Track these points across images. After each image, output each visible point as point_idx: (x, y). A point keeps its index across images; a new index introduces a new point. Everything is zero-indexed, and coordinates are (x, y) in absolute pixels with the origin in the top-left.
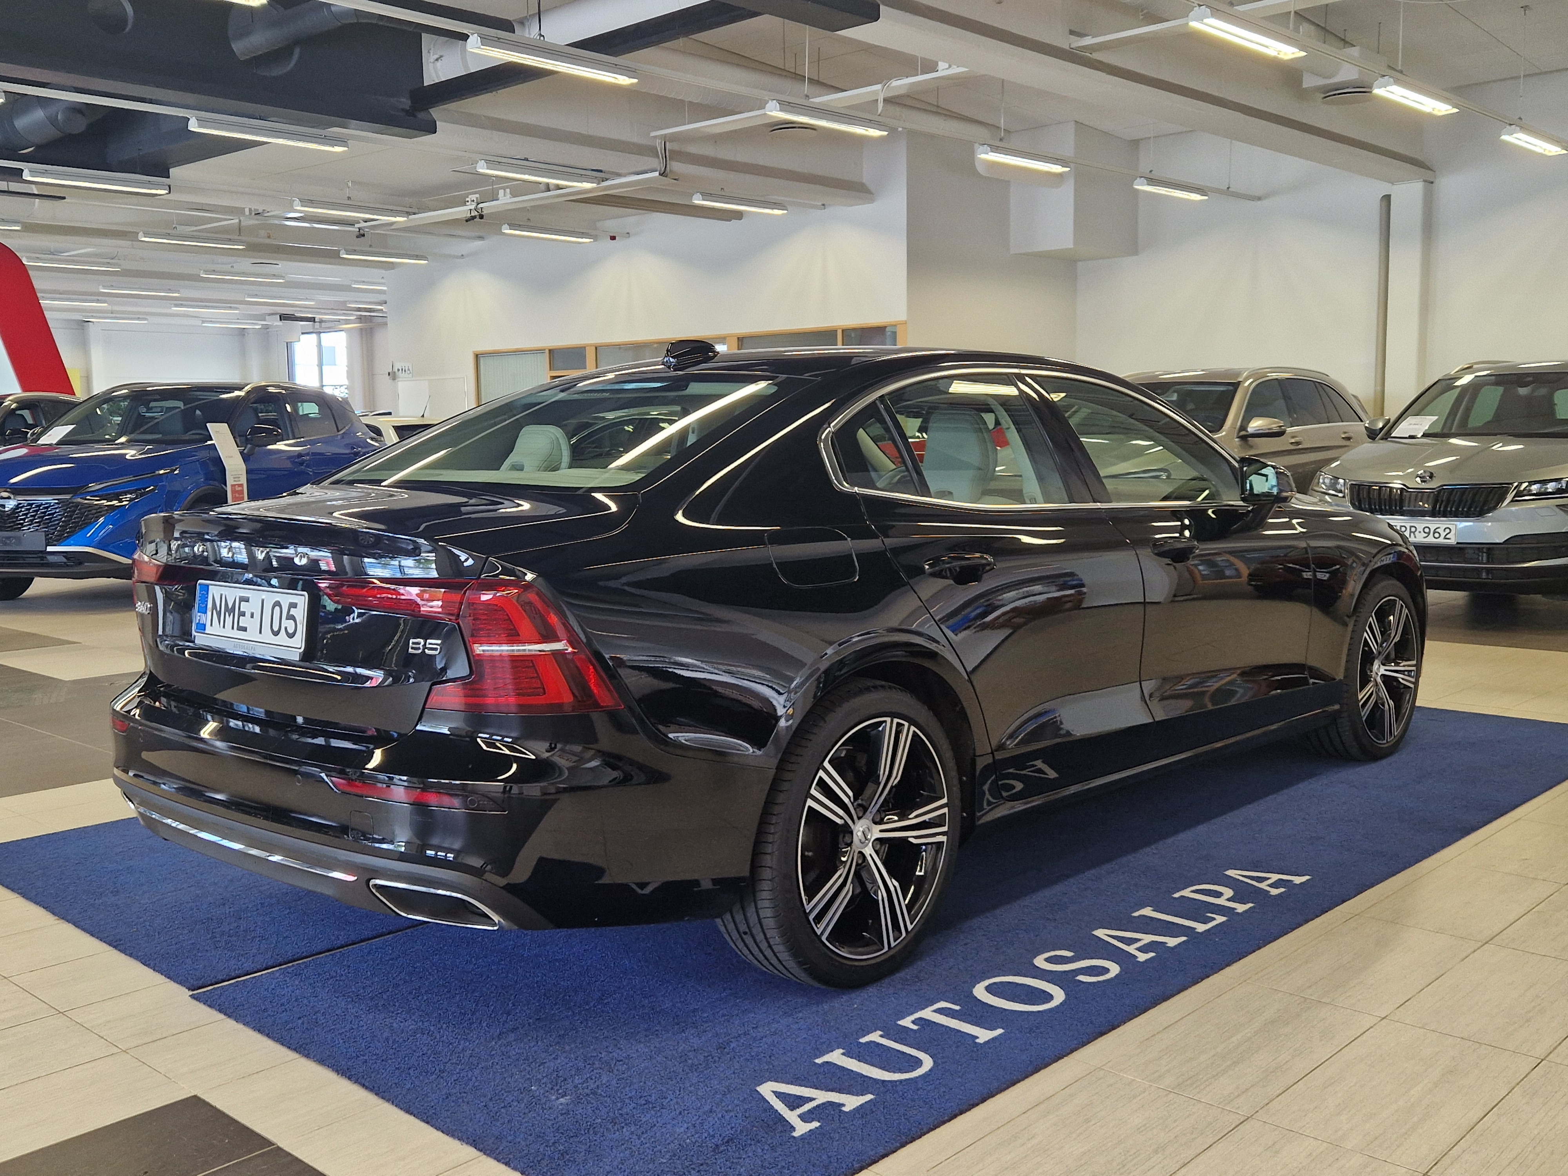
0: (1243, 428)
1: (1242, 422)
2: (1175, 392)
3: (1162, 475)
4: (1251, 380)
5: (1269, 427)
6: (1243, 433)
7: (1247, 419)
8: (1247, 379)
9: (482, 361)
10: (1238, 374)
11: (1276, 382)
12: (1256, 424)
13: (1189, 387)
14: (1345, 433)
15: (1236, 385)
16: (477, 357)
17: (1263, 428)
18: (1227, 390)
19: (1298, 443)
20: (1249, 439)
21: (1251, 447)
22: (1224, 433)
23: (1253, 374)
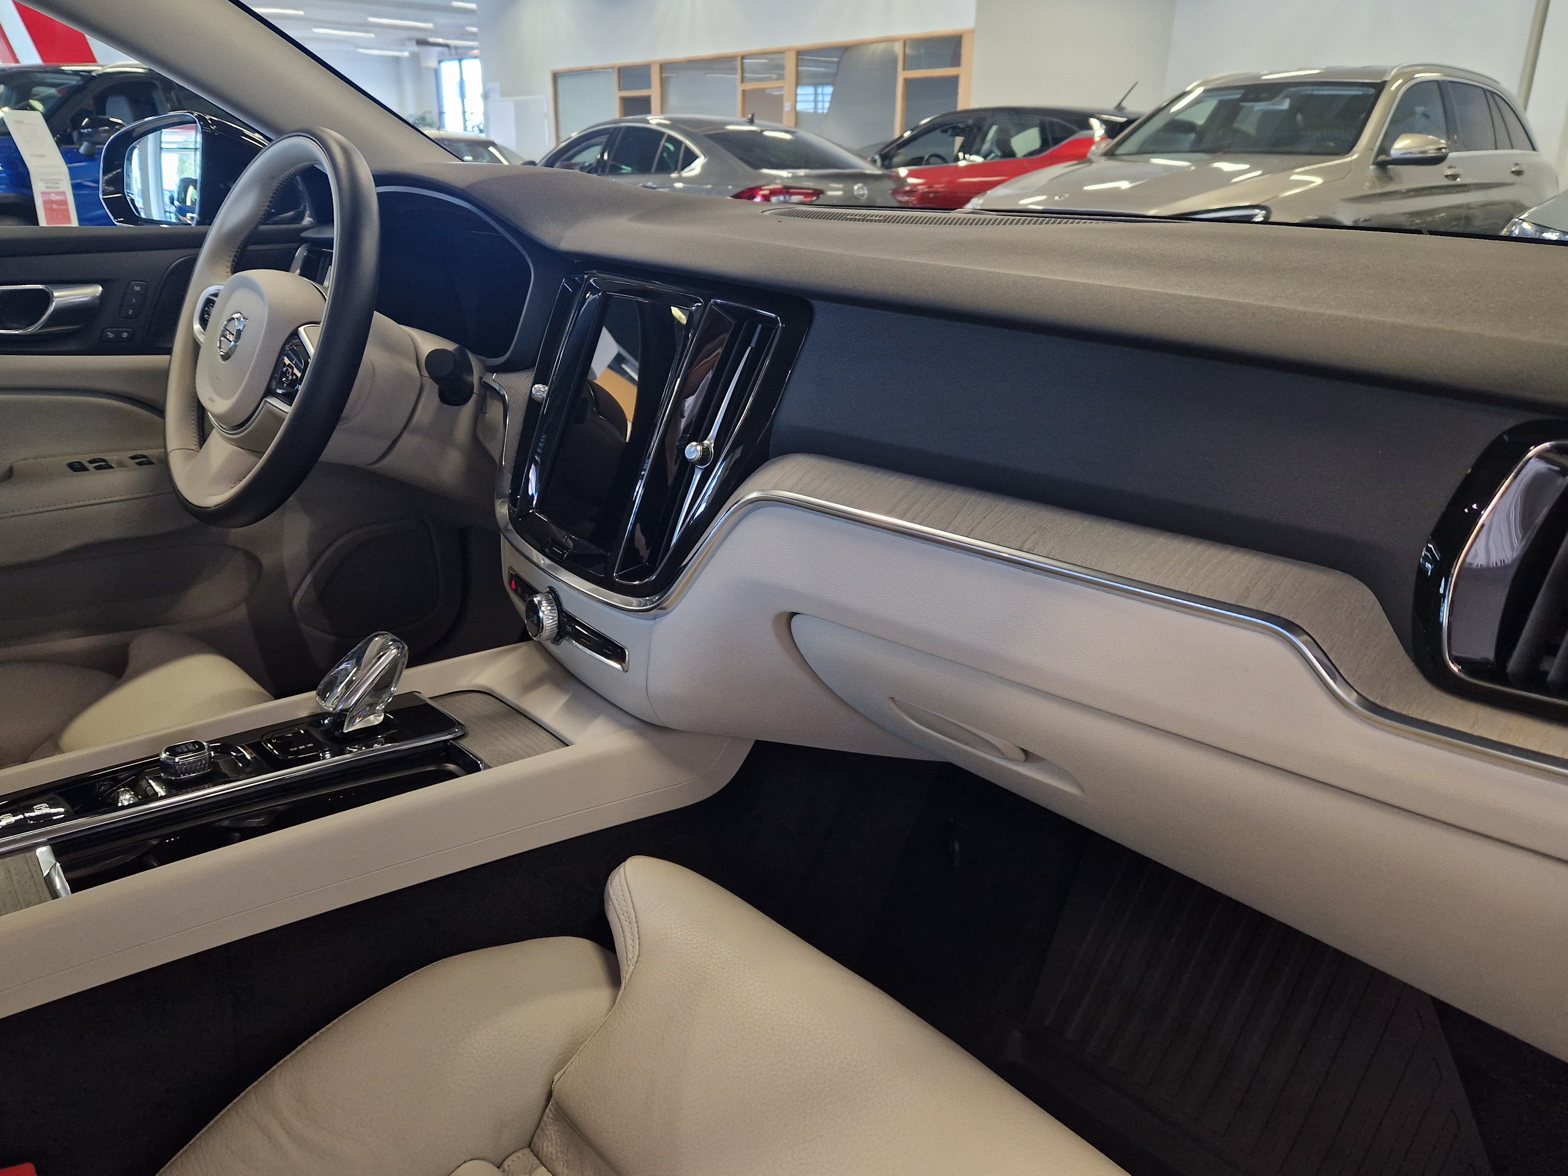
0: (1384, 149)
1: (1383, 141)
2: (1286, 97)
3: (1256, 215)
4: (1400, 81)
5: (1422, 149)
6: (1382, 158)
7: (1390, 137)
8: (1395, 79)
9: (559, 81)
10: (1384, 72)
11: (1435, 87)
12: (1403, 145)
13: (1308, 90)
14: (1516, 164)
15: (1380, 87)
16: (556, 77)
17: (1412, 150)
18: (1363, 95)
19: (1454, 177)
20: (1389, 167)
21: (1391, 179)
22: (1354, 157)
23: (1406, 74)
